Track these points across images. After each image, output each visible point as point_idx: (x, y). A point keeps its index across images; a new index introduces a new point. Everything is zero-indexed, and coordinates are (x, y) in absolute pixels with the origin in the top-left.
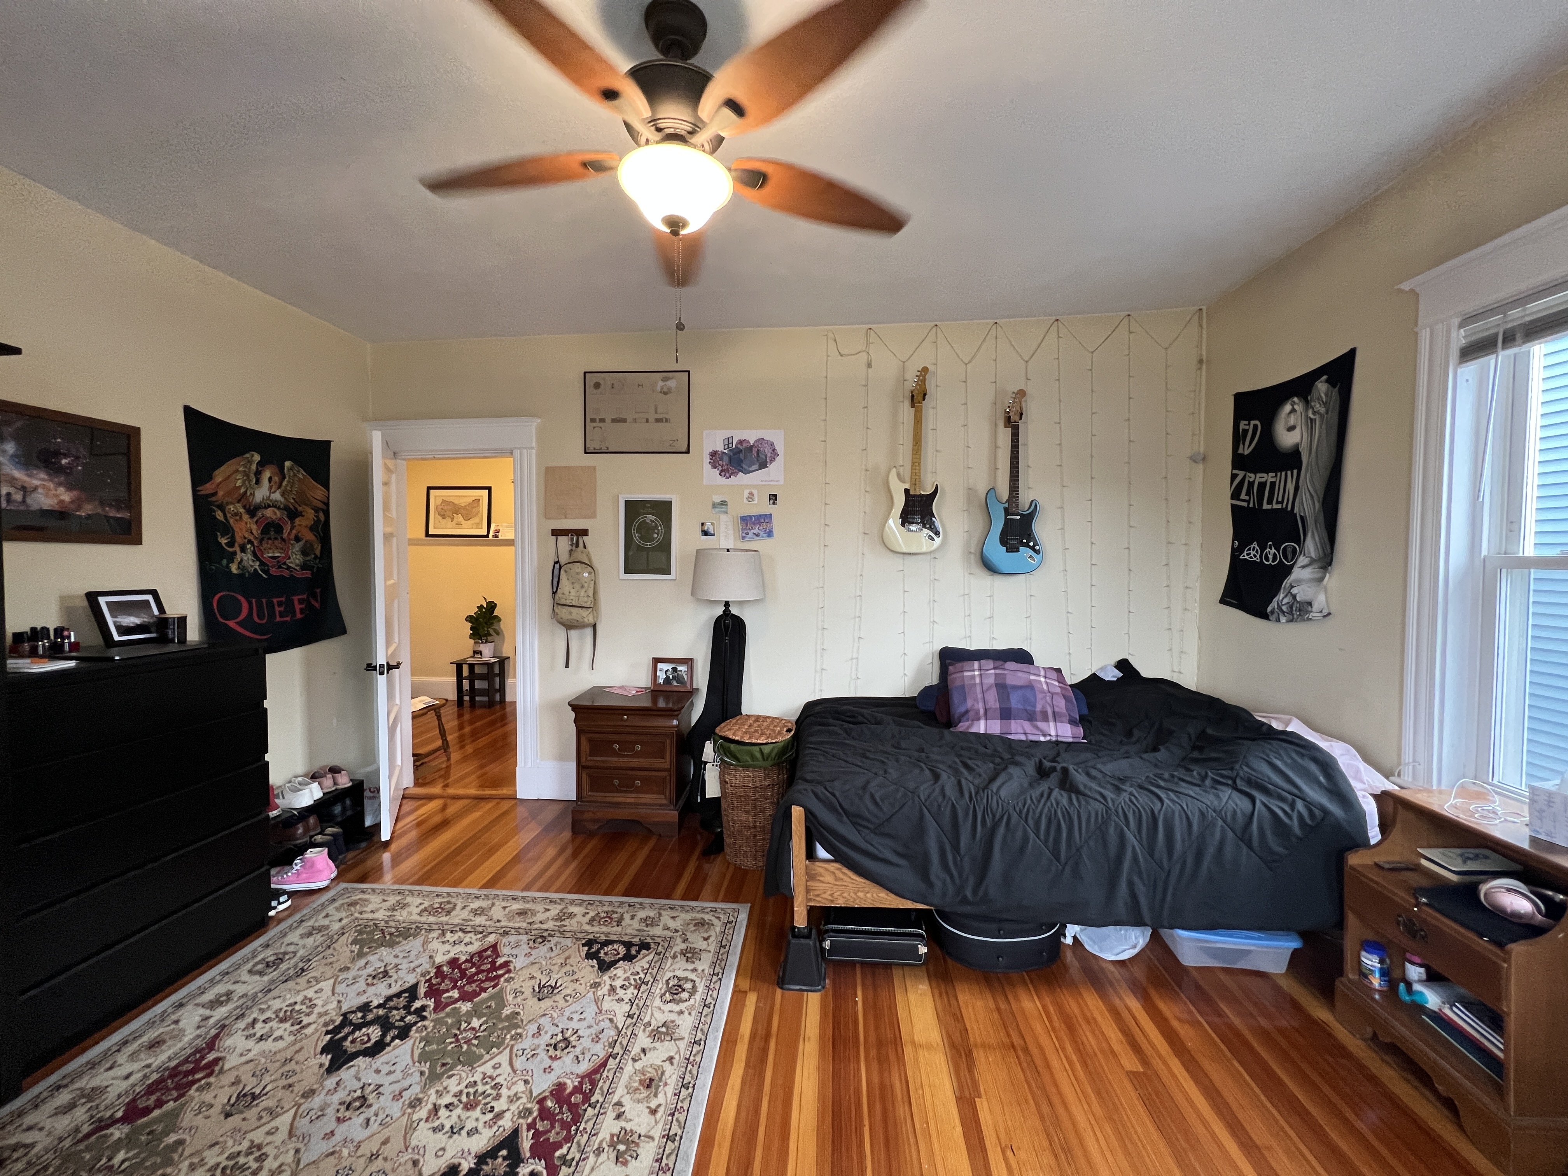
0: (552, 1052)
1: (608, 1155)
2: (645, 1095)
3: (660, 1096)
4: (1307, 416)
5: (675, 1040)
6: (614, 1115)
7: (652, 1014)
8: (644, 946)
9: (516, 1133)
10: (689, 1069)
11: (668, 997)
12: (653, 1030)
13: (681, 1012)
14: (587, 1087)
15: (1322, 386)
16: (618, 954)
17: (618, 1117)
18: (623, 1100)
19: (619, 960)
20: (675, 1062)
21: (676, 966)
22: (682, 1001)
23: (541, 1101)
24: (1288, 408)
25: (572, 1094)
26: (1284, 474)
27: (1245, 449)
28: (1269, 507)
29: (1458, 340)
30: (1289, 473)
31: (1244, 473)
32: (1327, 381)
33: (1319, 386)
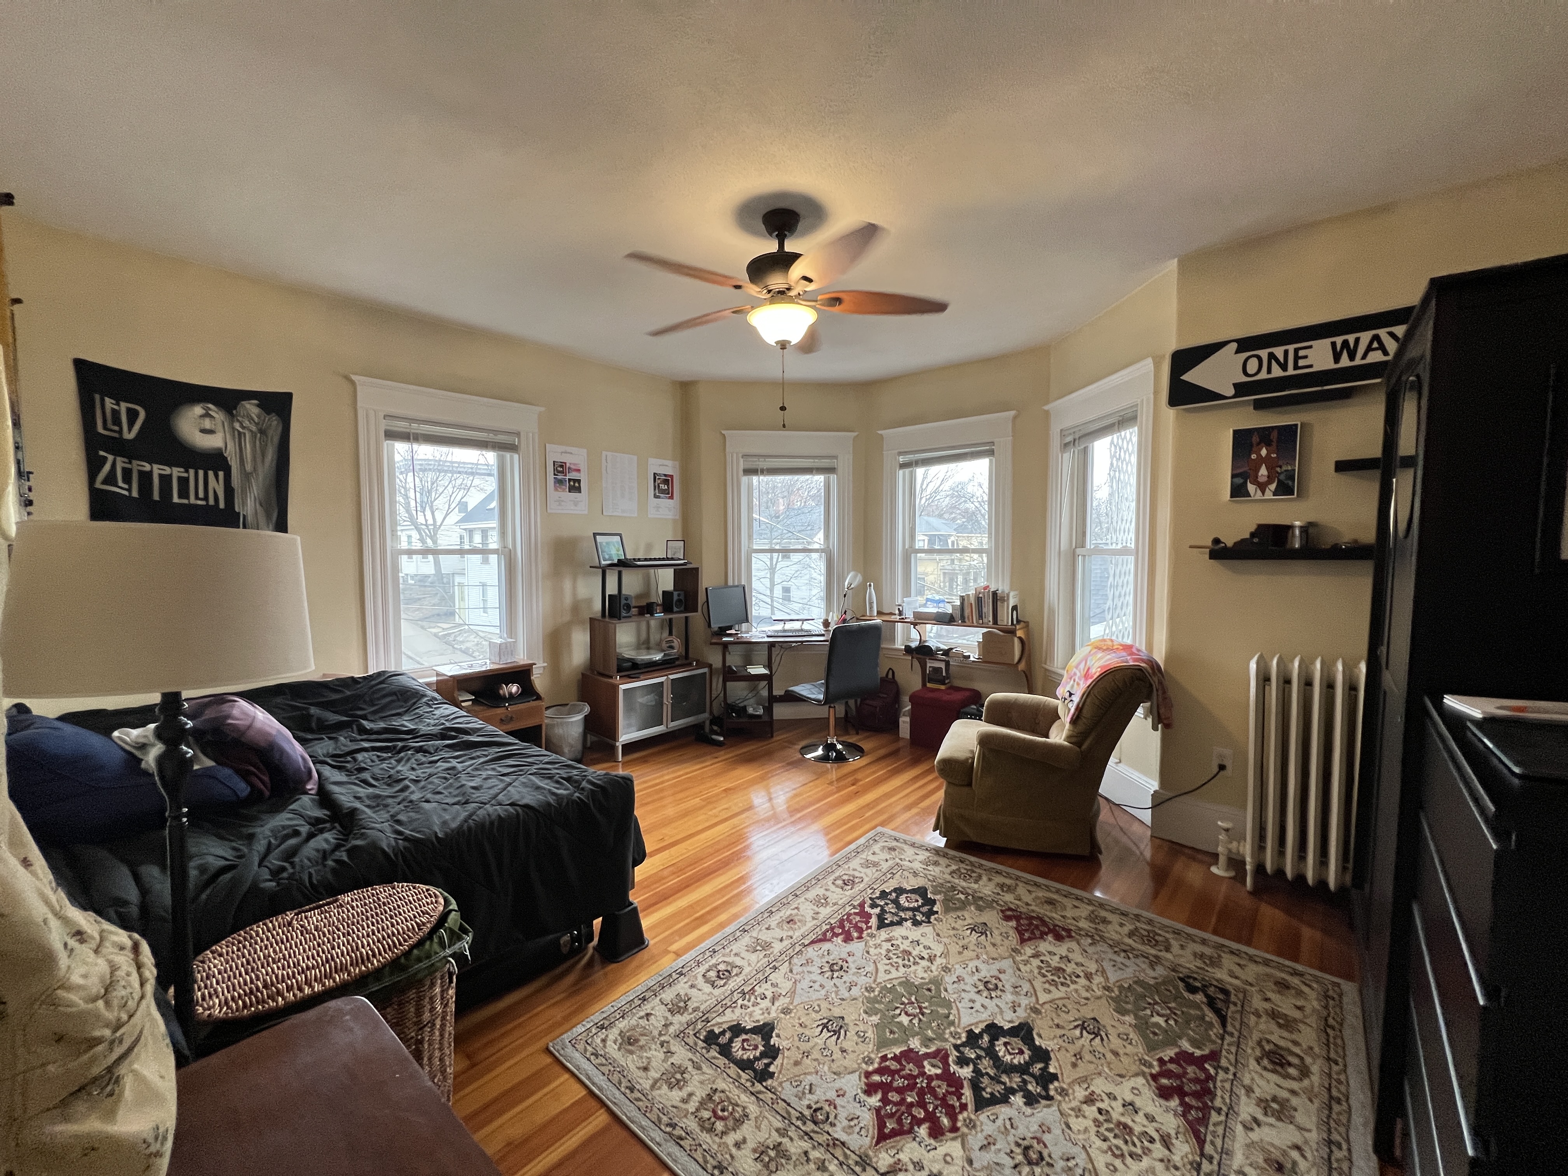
2: (796, 917)
4: (234, 429)
8: (711, 1039)
9: (879, 928)
11: (735, 971)
13: (736, 955)
14: (829, 935)
15: (251, 408)
21: (705, 997)
23: (860, 937)
24: (198, 410)
26: (201, 473)
27: (120, 432)
28: (185, 501)
29: (383, 425)
30: (211, 473)
31: (119, 459)
32: (258, 406)
33: (248, 406)
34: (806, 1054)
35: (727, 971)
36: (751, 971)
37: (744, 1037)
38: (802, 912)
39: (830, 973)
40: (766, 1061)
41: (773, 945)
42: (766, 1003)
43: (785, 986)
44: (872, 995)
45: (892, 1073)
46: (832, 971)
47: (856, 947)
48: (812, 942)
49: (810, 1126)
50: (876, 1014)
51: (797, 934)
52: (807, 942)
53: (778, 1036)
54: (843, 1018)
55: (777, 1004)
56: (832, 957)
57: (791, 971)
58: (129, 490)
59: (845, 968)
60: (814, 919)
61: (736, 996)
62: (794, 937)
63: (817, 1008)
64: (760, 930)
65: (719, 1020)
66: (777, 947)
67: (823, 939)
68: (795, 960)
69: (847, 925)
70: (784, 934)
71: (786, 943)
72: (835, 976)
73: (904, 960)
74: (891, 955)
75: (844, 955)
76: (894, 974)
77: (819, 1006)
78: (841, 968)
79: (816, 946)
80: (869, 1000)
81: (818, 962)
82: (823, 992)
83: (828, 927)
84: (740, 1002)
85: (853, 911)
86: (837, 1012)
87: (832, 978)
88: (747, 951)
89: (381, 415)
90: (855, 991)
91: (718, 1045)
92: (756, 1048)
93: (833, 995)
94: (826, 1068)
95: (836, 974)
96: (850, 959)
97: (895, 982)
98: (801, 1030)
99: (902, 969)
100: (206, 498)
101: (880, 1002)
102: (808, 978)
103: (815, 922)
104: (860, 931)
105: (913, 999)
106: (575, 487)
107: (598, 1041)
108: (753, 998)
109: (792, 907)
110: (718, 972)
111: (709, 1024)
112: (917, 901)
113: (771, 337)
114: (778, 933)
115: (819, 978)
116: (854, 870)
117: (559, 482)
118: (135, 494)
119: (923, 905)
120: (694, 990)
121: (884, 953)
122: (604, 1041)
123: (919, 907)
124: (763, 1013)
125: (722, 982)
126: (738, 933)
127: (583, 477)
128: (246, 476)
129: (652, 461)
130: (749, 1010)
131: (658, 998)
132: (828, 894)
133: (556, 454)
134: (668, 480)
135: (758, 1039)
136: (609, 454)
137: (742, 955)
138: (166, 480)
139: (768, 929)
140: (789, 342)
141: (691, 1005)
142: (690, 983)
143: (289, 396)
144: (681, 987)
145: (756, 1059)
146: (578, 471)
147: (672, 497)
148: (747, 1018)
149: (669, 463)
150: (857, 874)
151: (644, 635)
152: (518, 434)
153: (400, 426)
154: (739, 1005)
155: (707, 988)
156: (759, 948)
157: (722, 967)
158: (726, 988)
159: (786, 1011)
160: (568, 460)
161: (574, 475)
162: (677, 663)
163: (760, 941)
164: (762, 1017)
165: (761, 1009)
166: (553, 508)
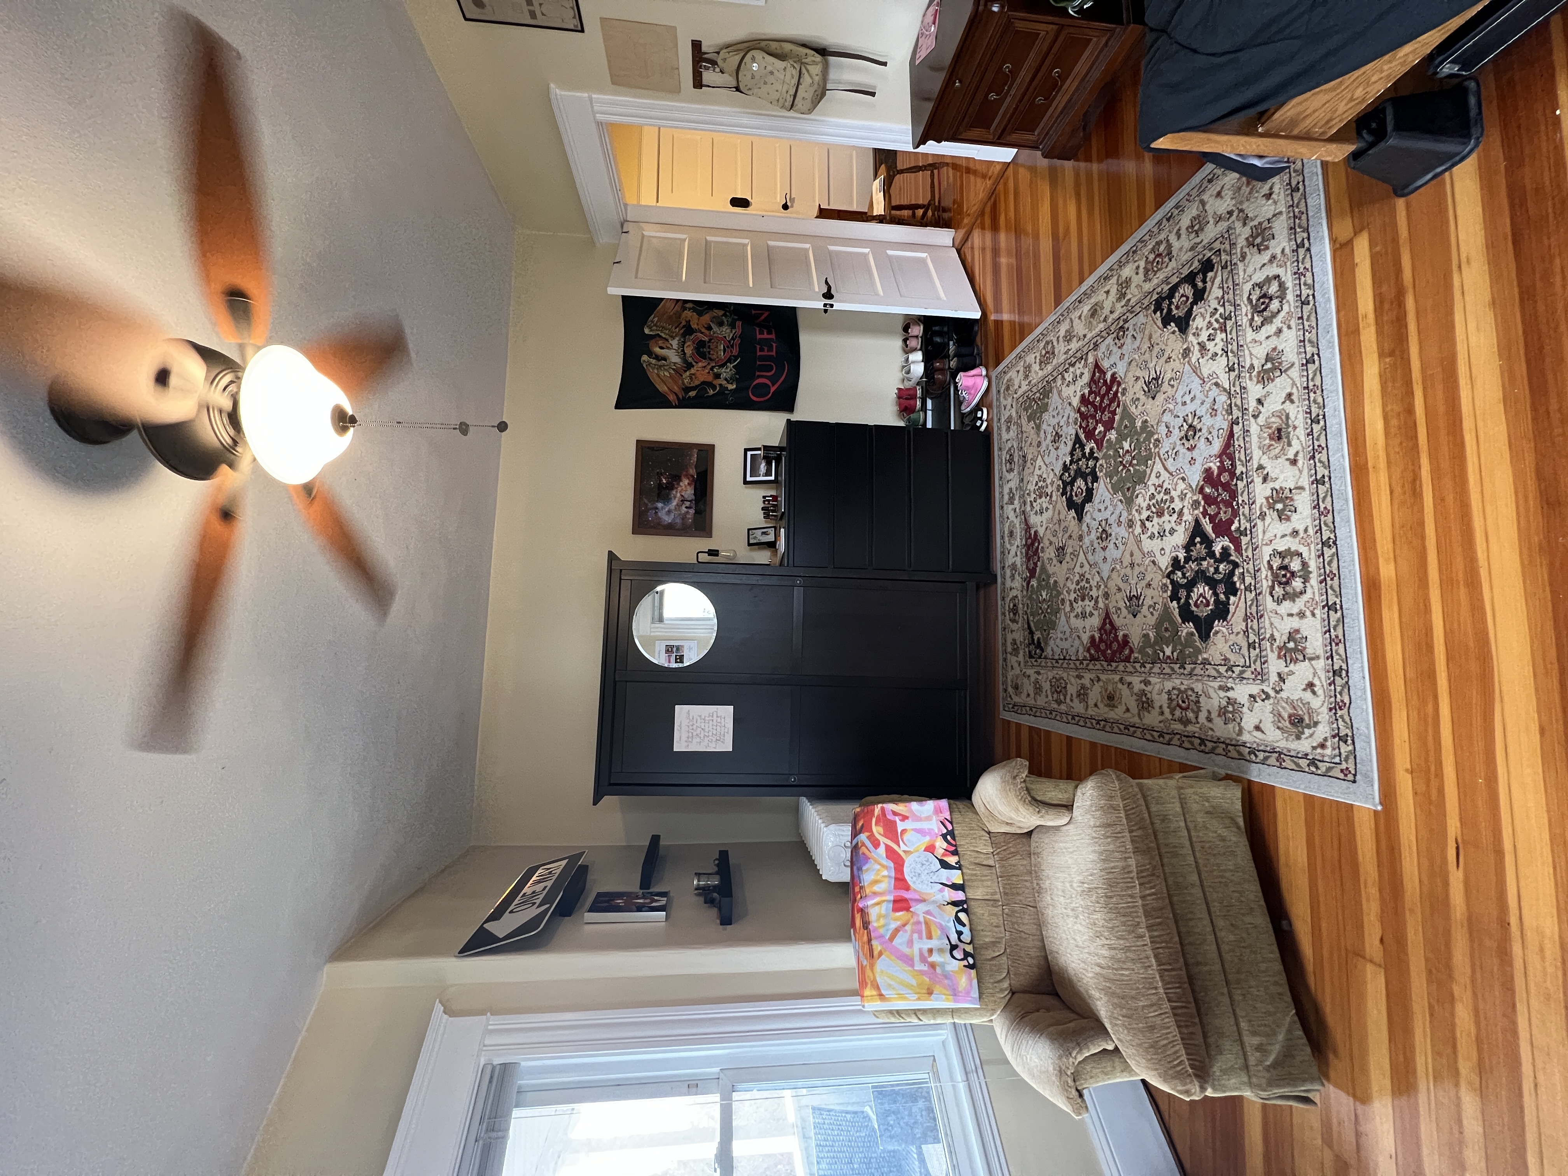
0: (1187, 445)
1: (1271, 516)
2: (1280, 448)
3: (1293, 443)
5: (1286, 371)
6: (1260, 479)
7: (1251, 354)
8: (1207, 266)
9: (1197, 521)
10: (1312, 399)
11: (1258, 320)
12: (1259, 372)
13: (1279, 331)
14: (1227, 463)
16: (1188, 298)
17: (1265, 479)
18: (1262, 462)
19: (1192, 304)
20: (1294, 397)
21: (1250, 270)
22: (1275, 315)
23: (1201, 491)
25: (1219, 475)
35: (1265, 309)
36: (1245, 339)
37: (1191, 300)
38: (1284, 463)
39: (1190, 422)
40: (1165, 312)
42: (1204, 337)
43: (1206, 368)
44: (1153, 440)
46: (1191, 426)
47: (1195, 477)
48: (1231, 435)
50: (1140, 428)
51: (1254, 429)
52: (1236, 429)
53: (1174, 332)
55: (1197, 347)
56: (1202, 440)
57: (1217, 384)
59: (1184, 441)
60: (1261, 467)
61: (1230, 309)
62: (1252, 419)
63: (1172, 383)
64: (1294, 384)
65: (1219, 279)
66: (1255, 390)
67: (1227, 452)
68: (1225, 398)
70: (1266, 411)
71: (1252, 405)
72: (1185, 424)
74: (1168, 498)
75: (1195, 453)
77: (1173, 386)
78: (1187, 438)
79: (1224, 433)
80: (1153, 434)
81: (1207, 421)
82: (1179, 400)
84: (1221, 310)
85: (1237, 524)
86: (1160, 397)
88: (1274, 349)
90: (1163, 430)
91: (1199, 272)
92: (1177, 308)
93: (1171, 407)
94: (1137, 357)
95: (1186, 427)
96: (1189, 455)
97: (1148, 472)
99: (1152, 490)
101: (1144, 442)
102: (1200, 396)
103: (1256, 464)
104: (1209, 500)
105: (1132, 469)
108: (1216, 325)
109: (1301, 455)
110: (1271, 298)
112: (1197, 605)
114: (1274, 404)
115: (1190, 408)
120: (1267, 260)
124: (1197, 328)
125: (1254, 298)
126: (1310, 349)
130: (1208, 315)
135: (1182, 312)
139: (1290, 395)
141: (1251, 252)
142: (1279, 256)
145: (1171, 304)
148: (1202, 310)
154: (1218, 307)
155: (1259, 277)
156: (1269, 365)
157: (1275, 305)
158: (1245, 299)
159: (1187, 352)
163: (1278, 373)
164: (1194, 326)
165: (1201, 329)
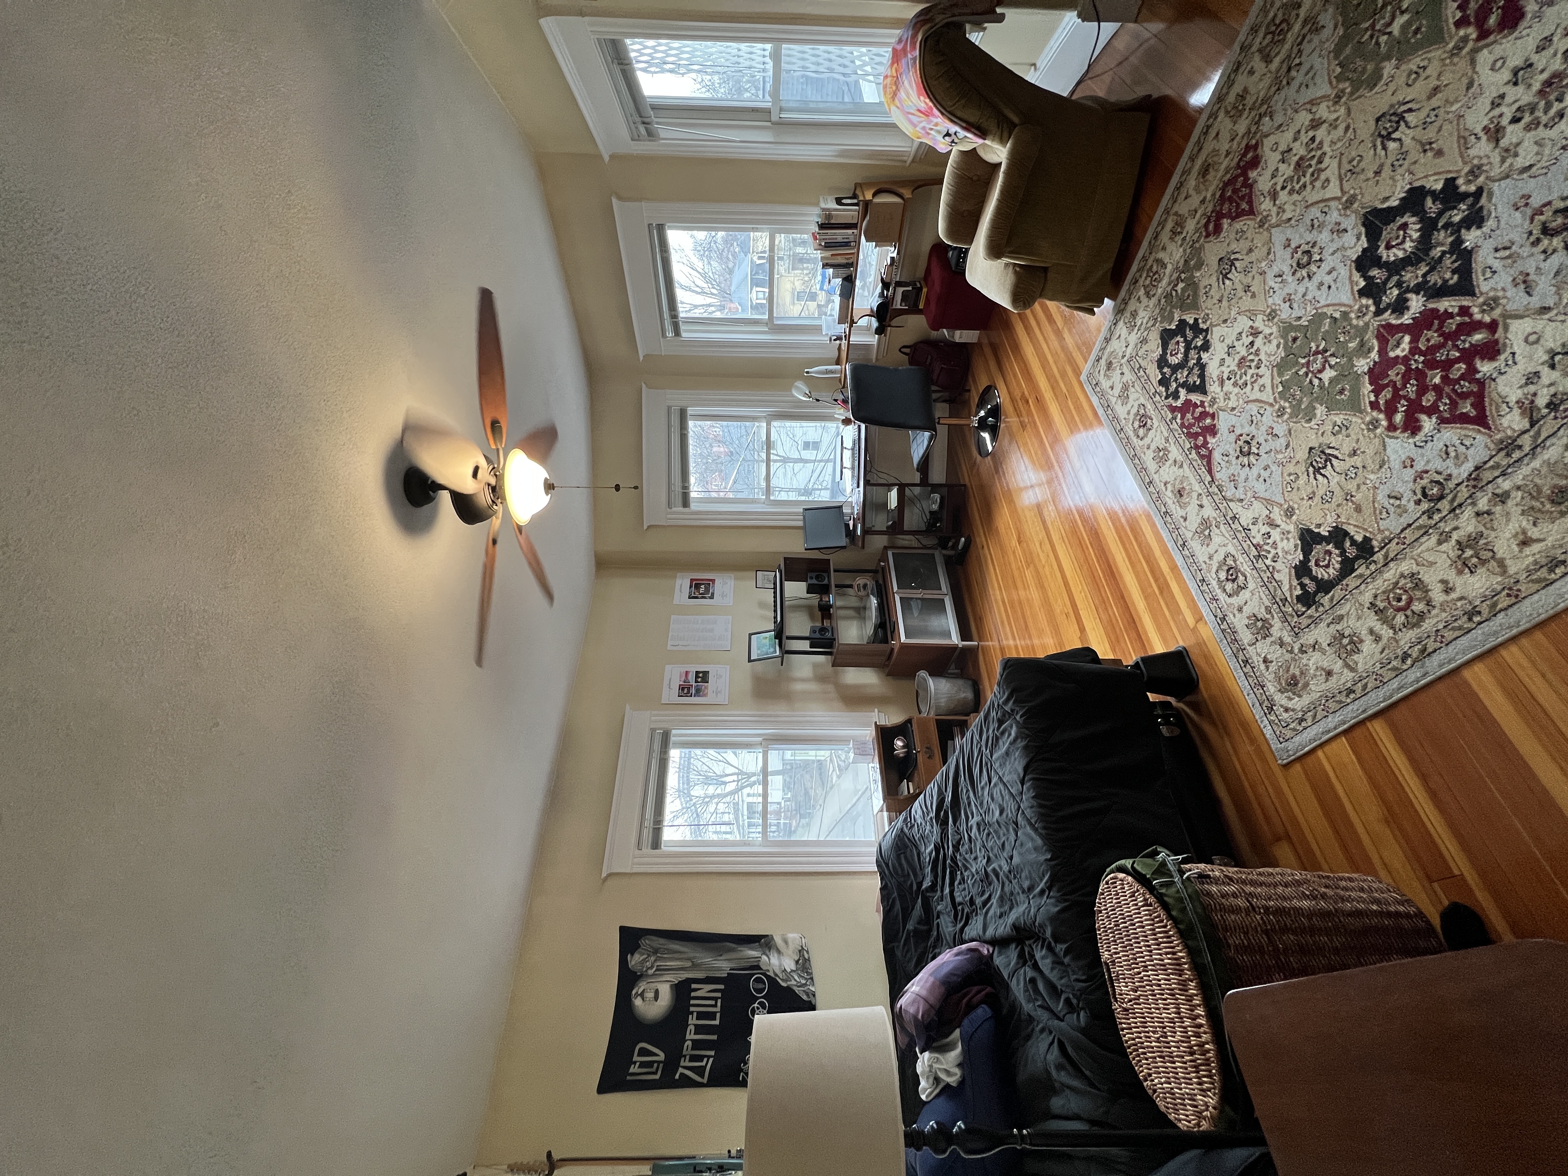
4: (653, 975)
5: (1195, 534)
9: (1204, 392)
11: (1230, 562)
12: (1211, 526)
13: (1210, 558)
14: (1203, 452)
15: (635, 960)
16: (1317, 565)
17: (1175, 461)
18: (1181, 470)
19: (1306, 559)
22: (1220, 568)
24: (638, 1002)
26: (692, 1002)
27: (659, 1062)
28: (718, 1015)
29: (647, 850)
30: (693, 994)
31: (682, 1063)
32: (632, 955)
33: (633, 963)
34: (1348, 497)
35: (1228, 571)
36: (1234, 545)
37: (1312, 563)
38: (1171, 479)
39: (1252, 457)
40: (1348, 544)
41: (1206, 517)
42: (1276, 534)
43: (1259, 509)
44: (1288, 410)
45: (1396, 397)
46: (1249, 454)
47: (1223, 422)
48: (1210, 471)
49: (1444, 505)
50: (1315, 408)
51: (1197, 487)
52: (1209, 478)
53: (1319, 526)
54: (1311, 449)
55: (1279, 522)
56: (1232, 452)
57: (1241, 500)
58: (709, 1057)
59: (1248, 438)
60: (1181, 466)
61: (1260, 565)
62: (1200, 491)
63: (1292, 477)
64: (1186, 528)
65: (1285, 588)
66: (1209, 512)
67: (1208, 459)
68: (1229, 495)
69: (1195, 429)
70: (1195, 502)
71: (1205, 501)
72: (1256, 451)
73: (1250, 367)
74: (1240, 382)
75: (1233, 437)
76: (1266, 380)
77: (1290, 475)
78: (1248, 443)
79: (1215, 468)
80: (1294, 415)
81: (1235, 468)
82: (1274, 468)
83: (1194, 452)
84: (1268, 562)
85: (1178, 420)
86: (1302, 454)
87: (1258, 455)
88: (1208, 545)
89: (637, 852)
90: (1280, 429)
91: (1316, 593)
92: (1329, 553)
93: (1280, 456)
94: (1372, 477)
95: (1254, 450)
96: (1238, 431)
97: (1277, 380)
98: (1317, 499)
99: (1263, 370)
100: (716, 999)
101: (1300, 401)
102: (1252, 482)
103: (1185, 465)
104: (1204, 415)
105: (1303, 361)
106: (702, 677)
107: (1285, 715)
108: (1266, 547)
109: (1164, 489)
110: (1227, 580)
111: (1289, 599)
112: (1178, 343)
113: (542, 500)
114: (1192, 509)
115: (1255, 470)
116: (1129, 413)
117: (698, 692)
118: (712, 1053)
119: (1184, 336)
120: (1245, 609)
121: (1237, 390)
122: (1287, 710)
123: (1185, 341)
124: (1288, 539)
125: (1241, 578)
126: (1186, 552)
127: (693, 669)
128: (695, 966)
129: (676, 601)
130: (1280, 554)
131: (1248, 647)
132: (1153, 447)
133: (670, 694)
134: (696, 585)
135: (1318, 550)
136: (670, 643)
137: (1212, 552)
138: (699, 1029)
139: (1185, 520)
140: (546, 480)
141: (1262, 613)
142: (1236, 612)
143: (623, 929)
144: (1239, 622)
145: (1343, 553)
146: (687, 673)
147: (713, 581)
148: (1290, 557)
149: (678, 582)
150: (1134, 411)
151: (851, 613)
152: (653, 730)
153: (647, 835)
154: (1273, 564)
155: (1245, 595)
156: (1207, 533)
157: (1223, 575)
158: (1248, 575)
159: (1289, 513)
160: (677, 682)
161: (692, 678)
162: (881, 582)
163: (1198, 530)
164: (1292, 540)
165: (1282, 540)
166: (723, 699)
